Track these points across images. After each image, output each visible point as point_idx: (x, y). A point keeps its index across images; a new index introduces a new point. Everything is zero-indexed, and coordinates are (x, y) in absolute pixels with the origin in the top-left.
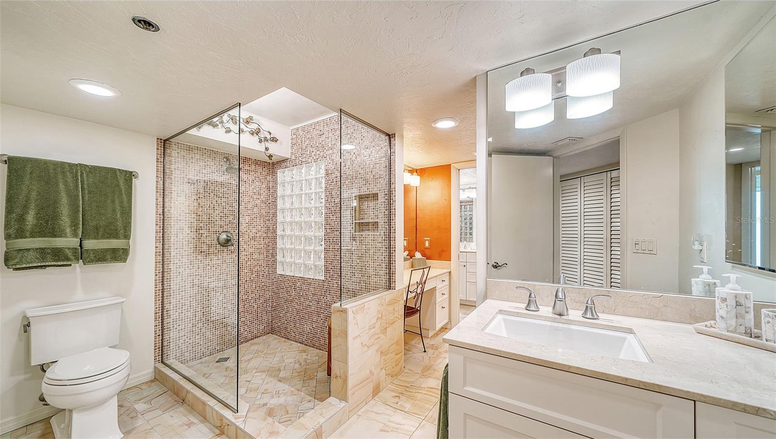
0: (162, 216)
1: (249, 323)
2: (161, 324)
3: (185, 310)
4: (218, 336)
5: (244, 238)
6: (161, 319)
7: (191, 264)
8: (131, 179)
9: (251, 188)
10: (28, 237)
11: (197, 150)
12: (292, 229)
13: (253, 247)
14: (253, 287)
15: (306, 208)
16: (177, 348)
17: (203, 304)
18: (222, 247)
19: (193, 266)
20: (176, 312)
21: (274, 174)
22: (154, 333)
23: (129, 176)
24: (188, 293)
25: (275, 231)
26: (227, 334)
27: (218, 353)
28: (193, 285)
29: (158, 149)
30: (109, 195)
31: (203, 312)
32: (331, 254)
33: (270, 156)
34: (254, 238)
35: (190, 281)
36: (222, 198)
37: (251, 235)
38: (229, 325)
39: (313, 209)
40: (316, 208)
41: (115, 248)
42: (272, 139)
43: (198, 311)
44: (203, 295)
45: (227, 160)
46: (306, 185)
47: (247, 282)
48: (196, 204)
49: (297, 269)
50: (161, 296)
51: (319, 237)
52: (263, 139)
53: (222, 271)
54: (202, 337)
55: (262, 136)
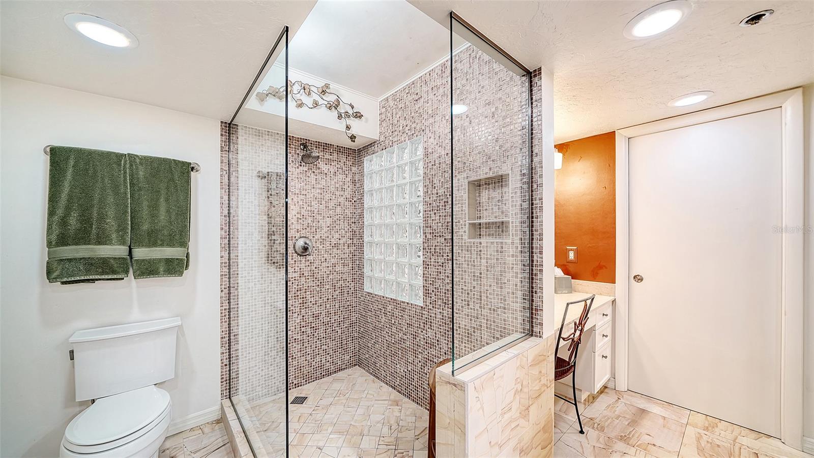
0: (228, 218)
1: (331, 352)
2: (228, 351)
3: (256, 334)
4: (296, 367)
5: (324, 245)
6: (228, 345)
7: (262, 278)
8: (188, 173)
9: (333, 183)
10: (70, 245)
11: (268, 135)
12: (381, 234)
13: (335, 256)
14: (336, 306)
15: (399, 206)
16: (247, 382)
17: (277, 327)
18: (299, 256)
19: (265, 281)
20: (246, 336)
21: (360, 163)
22: (220, 362)
23: (186, 169)
24: (259, 313)
25: (362, 237)
26: (306, 365)
27: (295, 387)
28: (265, 304)
29: (222, 135)
30: (162, 192)
31: (278, 338)
32: (432, 270)
33: (353, 138)
34: (336, 246)
35: (262, 298)
36: (299, 196)
37: (334, 241)
38: (308, 354)
39: (408, 206)
40: (411, 204)
41: (168, 259)
42: (355, 114)
43: (271, 337)
44: (277, 316)
45: (305, 147)
46: (399, 173)
47: (329, 300)
48: (266, 203)
49: (388, 287)
50: (227, 317)
51: (415, 245)
52: (343, 115)
53: (299, 287)
54: (276, 368)
55: (342, 109)
